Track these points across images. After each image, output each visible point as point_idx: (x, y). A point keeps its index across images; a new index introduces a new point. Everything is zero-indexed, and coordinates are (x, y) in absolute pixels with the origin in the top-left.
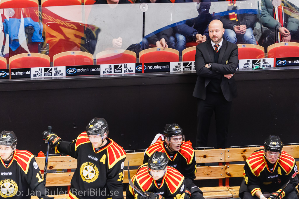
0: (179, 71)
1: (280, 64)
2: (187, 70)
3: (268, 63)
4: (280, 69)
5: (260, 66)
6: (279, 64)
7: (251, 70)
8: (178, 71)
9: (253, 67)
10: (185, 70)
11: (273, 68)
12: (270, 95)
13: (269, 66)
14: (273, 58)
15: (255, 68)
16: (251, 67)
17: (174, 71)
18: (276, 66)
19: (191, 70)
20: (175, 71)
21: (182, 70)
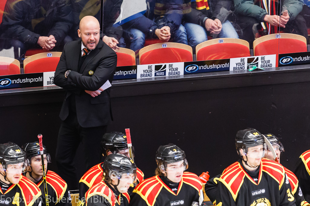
0: (149, 77)
1: (284, 62)
2: (160, 76)
3: (269, 61)
4: (284, 69)
5: (257, 66)
6: (282, 63)
7: (246, 72)
8: (147, 77)
9: (248, 68)
10: (157, 76)
11: (275, 69)
12: (273, 106)
13: (270, 65)
14: (276, 55)
15: (251, 69)
16: (246, 68)
17: (142, 78)
18: (279, 65)
19: (165, 75)
20: (144, 78)
21: (153, 76)
